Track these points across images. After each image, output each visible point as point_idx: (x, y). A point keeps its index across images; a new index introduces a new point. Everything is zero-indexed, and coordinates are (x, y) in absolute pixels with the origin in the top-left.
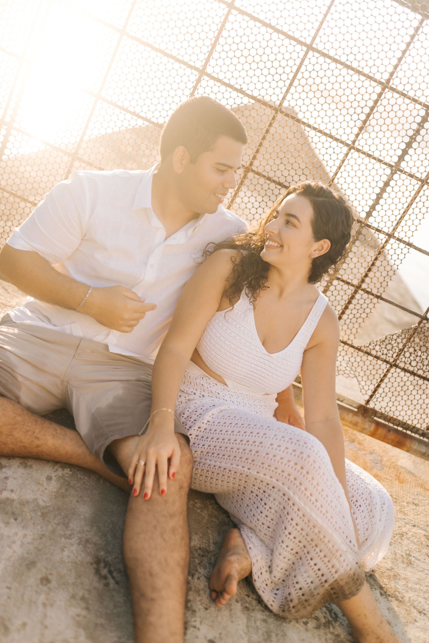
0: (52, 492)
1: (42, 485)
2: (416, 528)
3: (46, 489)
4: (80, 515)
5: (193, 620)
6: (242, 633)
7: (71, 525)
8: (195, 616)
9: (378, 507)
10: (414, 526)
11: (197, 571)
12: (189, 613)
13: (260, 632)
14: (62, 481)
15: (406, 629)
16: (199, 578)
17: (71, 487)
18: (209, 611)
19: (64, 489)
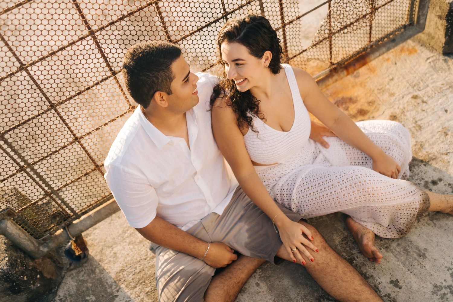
0: (267, 290)
1: (260, 292)
3: (263, 292)
4: (288, 287)
5: (376, 281)
6: (397, 263)
7: (292, 297)
8: (375, 278)
11: (353, 254)
12: (370, 280)
13: (402, 253)
14: (263, 279)
15: (449, 173)
16: (357, 257)
17: (269, 277)
18: (376, 268)
19: (268, 282)
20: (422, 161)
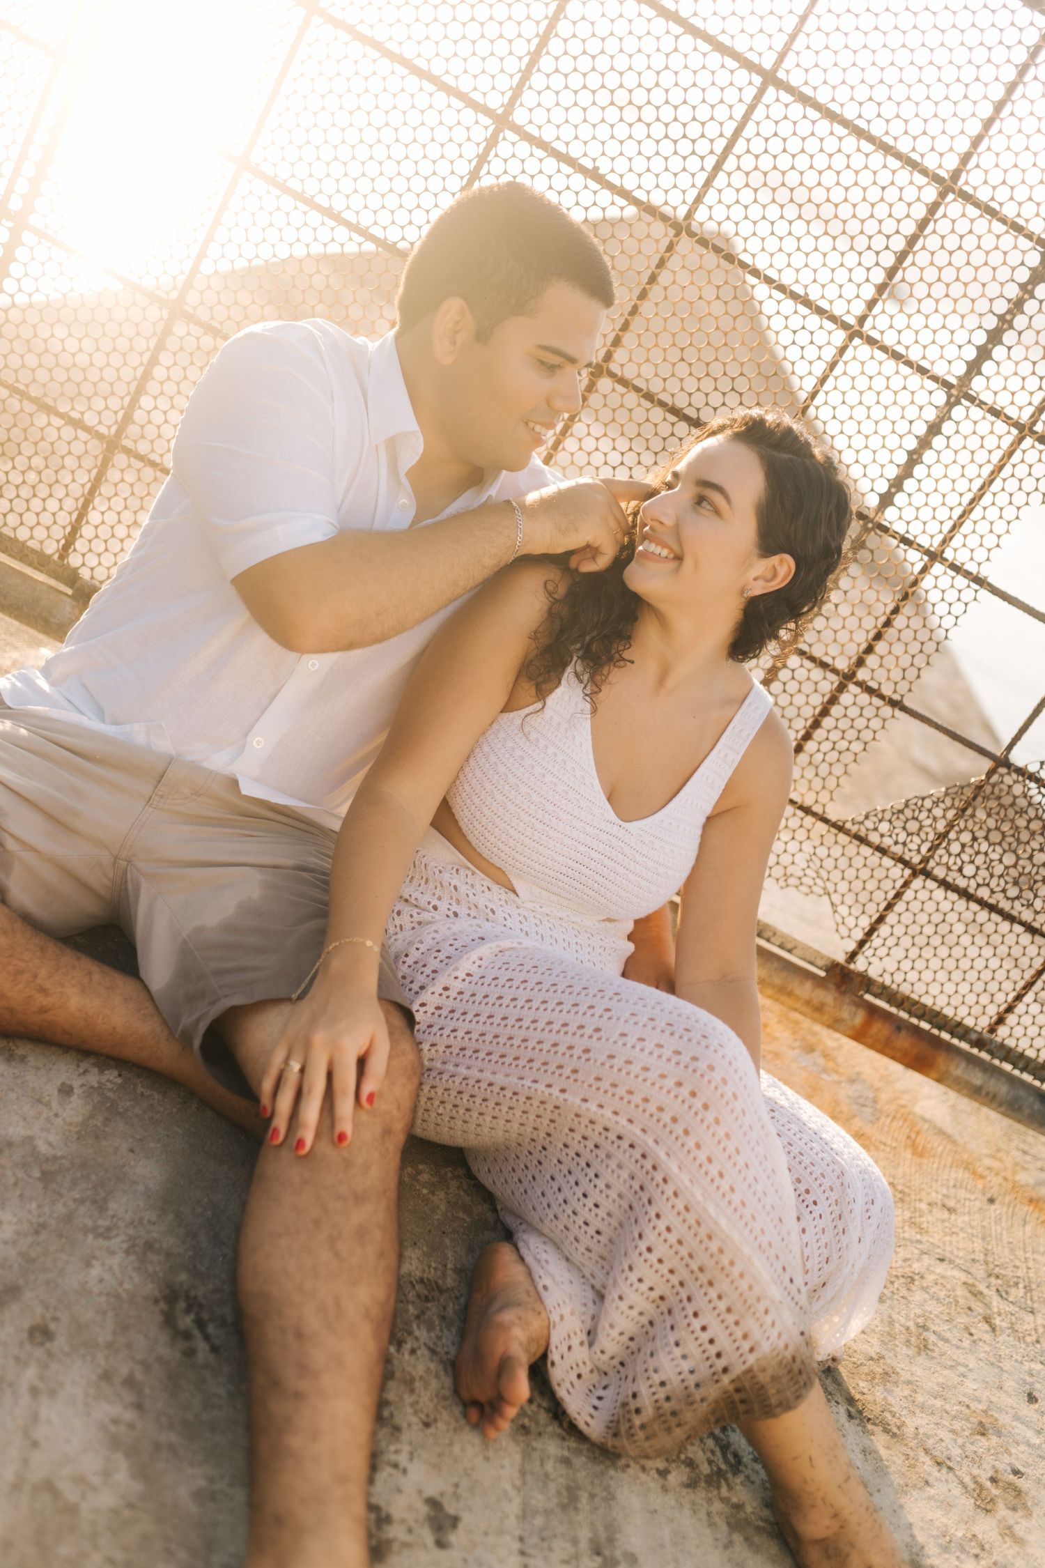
0: (70, 1124)
1: (48, 1105)
2: (945, 1264)
3: (56, 1115)
4: (136, 1183)
5: (392, 1448)
6: (508, 1487)
7: (112, 1206)
8: (398, 1440)
9: (858, 1208)
10: (942, 1260)
11: (410, 1333)
12: (384, 1433)
13: (553, 1487)
14: (97, 1098)
15: (902, 1501)
16: (413, 1352)
17: (120, 1113)
18: (432, 1430)
19: (101, 1118)
20: (851, 1401)
